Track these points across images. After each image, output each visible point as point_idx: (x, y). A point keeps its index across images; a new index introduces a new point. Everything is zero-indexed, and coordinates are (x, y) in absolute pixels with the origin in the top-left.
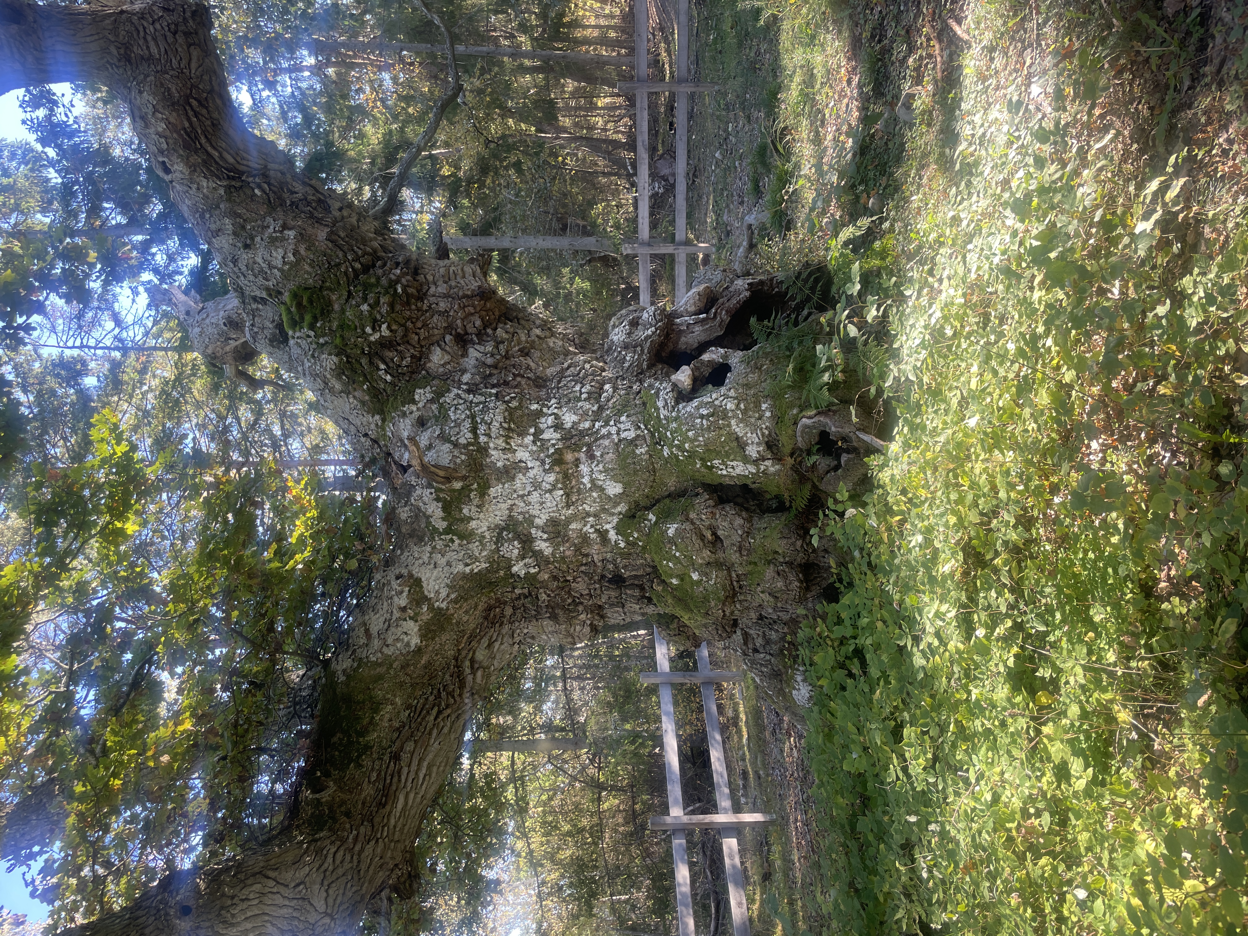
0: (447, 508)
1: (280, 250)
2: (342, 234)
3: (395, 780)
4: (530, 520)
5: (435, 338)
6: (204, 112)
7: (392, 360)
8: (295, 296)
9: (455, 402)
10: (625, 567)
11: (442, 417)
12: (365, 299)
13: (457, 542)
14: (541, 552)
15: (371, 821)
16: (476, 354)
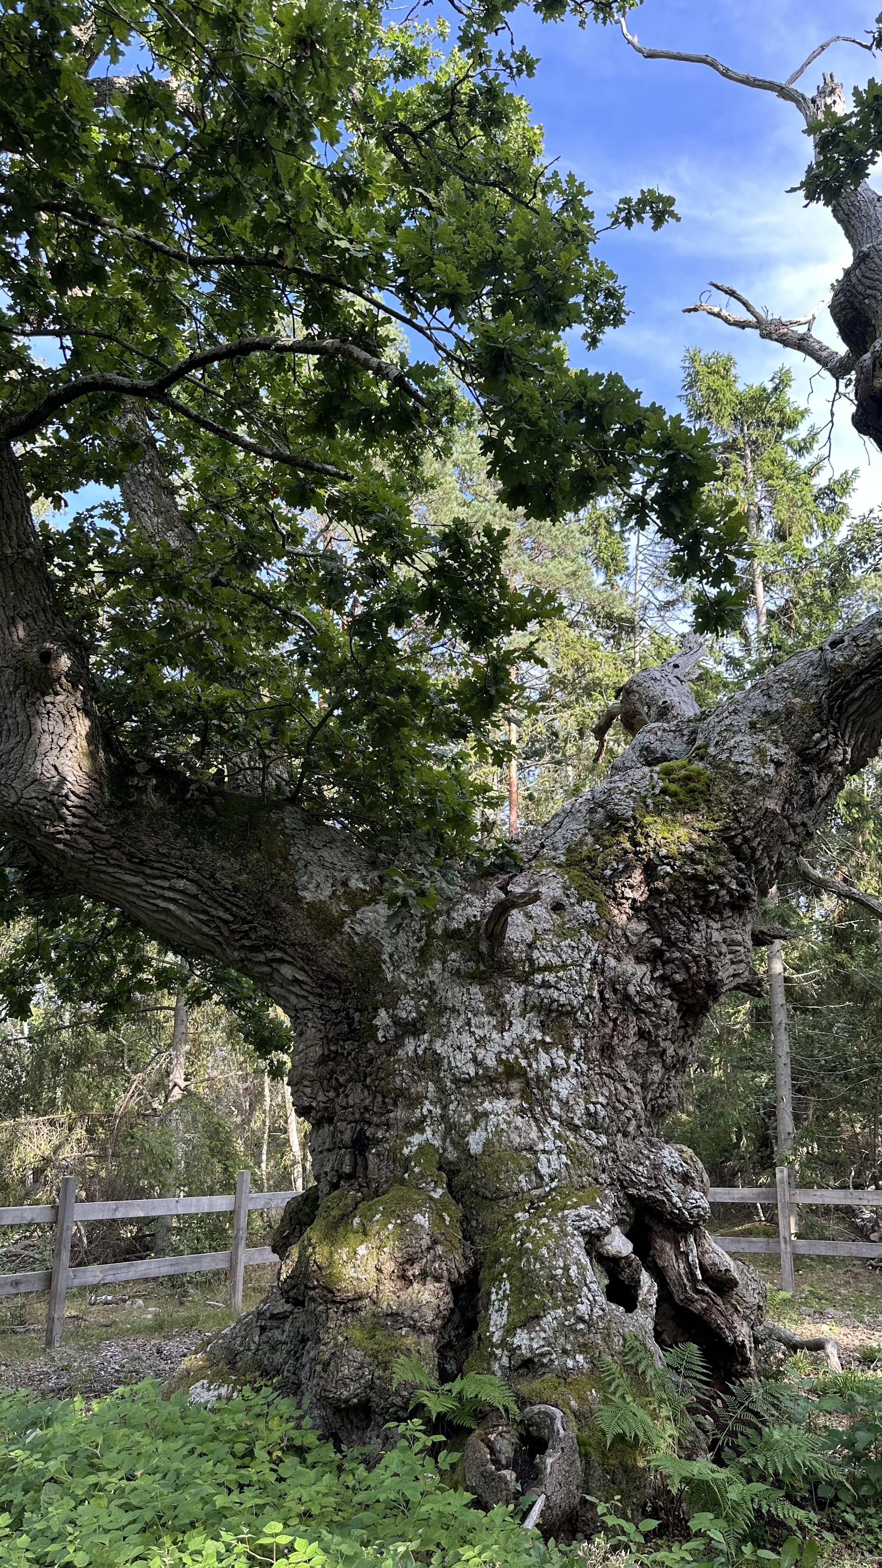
0: (458, 935)
1: (751, 759)
2: (774, 826)
4: (440, 1033)
5: (657, 926)
8: (699, 774)
9: (581, 947)
11: (563, 932)
12: (699, 848)
13: (418, 945)
16: (639, 974)
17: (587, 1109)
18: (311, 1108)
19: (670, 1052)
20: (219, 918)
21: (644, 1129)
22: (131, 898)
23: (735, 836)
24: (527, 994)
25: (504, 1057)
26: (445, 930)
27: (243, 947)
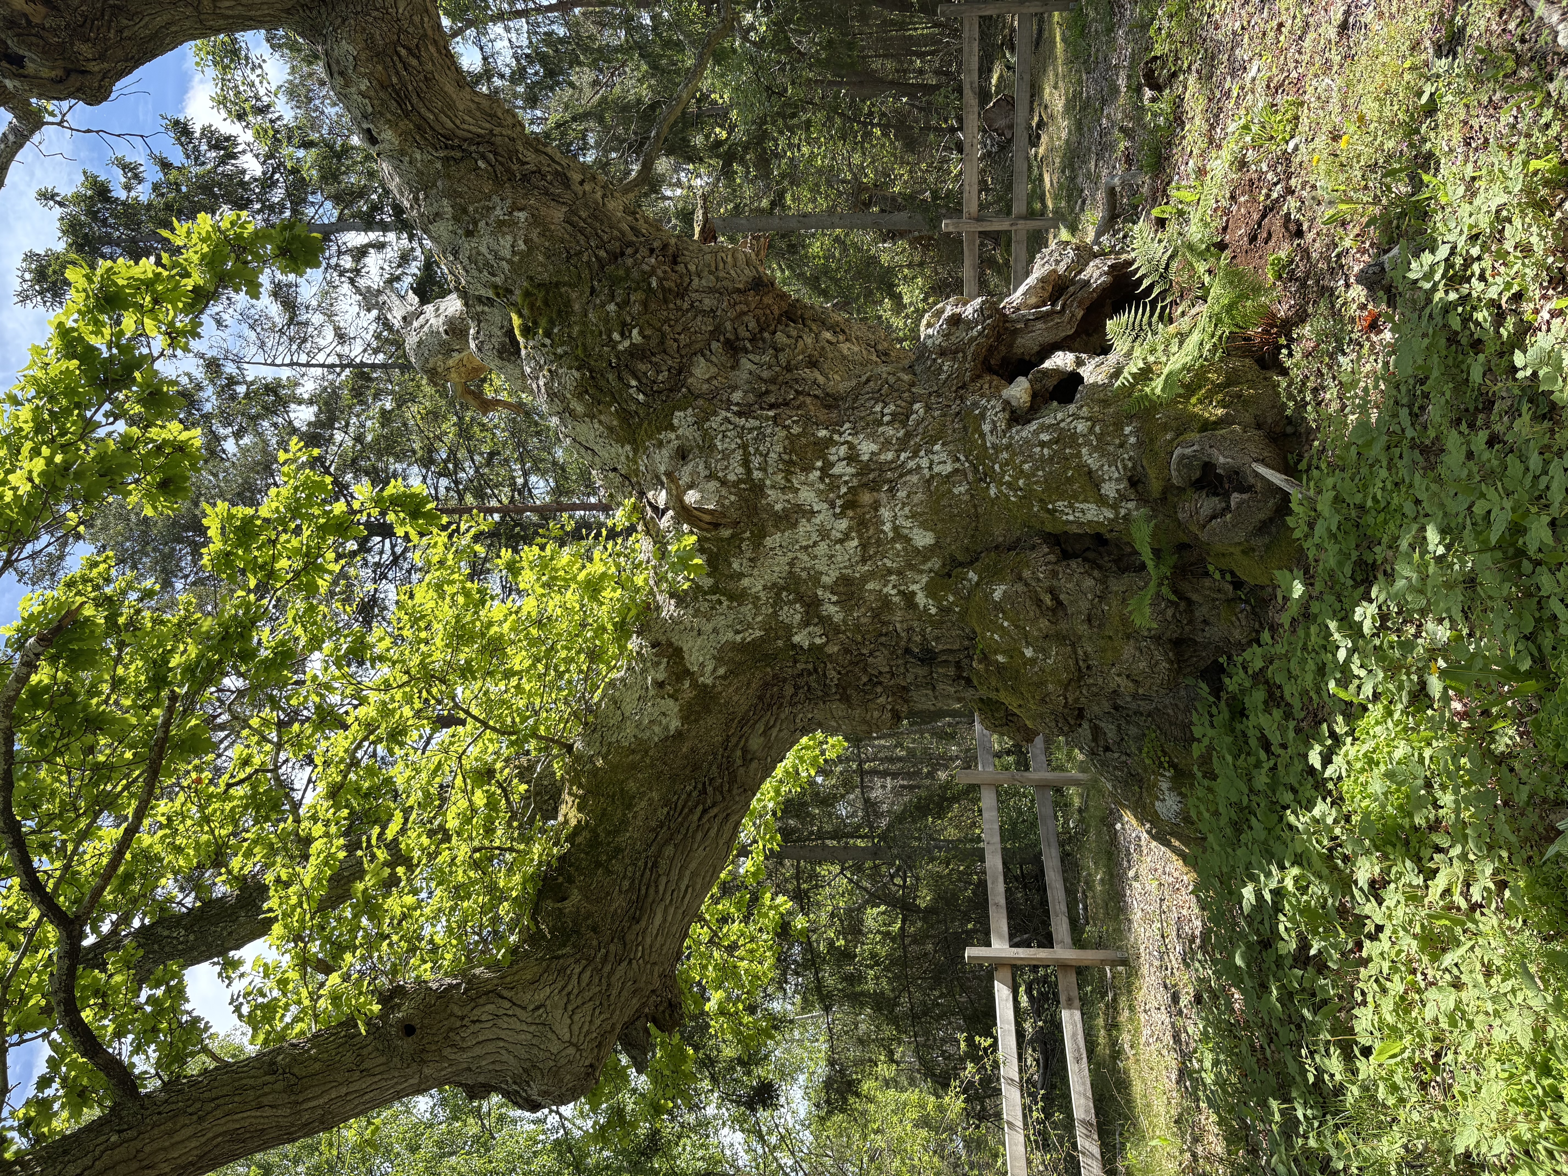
0: (714, 561)
1: (509, 238)
2: (584, 214)
3: (652, 891)
4: (815, 578)
5: (697, 346)
6: (414, 62)
7: (645, 374)
8: (527, 294)
9: (723, 428)
10: (937, 639)
11: (707, 448)
12: (612, 298)
13: (726, 603)
14: (830, 617)
15: (623, 939)
16: (749, 366)
17: (888, 424)
18: (891, 710)
20: (700, 819)
23: (597, 257)
24: (773, 487)
25: (838, 510)
26: (709, 575)
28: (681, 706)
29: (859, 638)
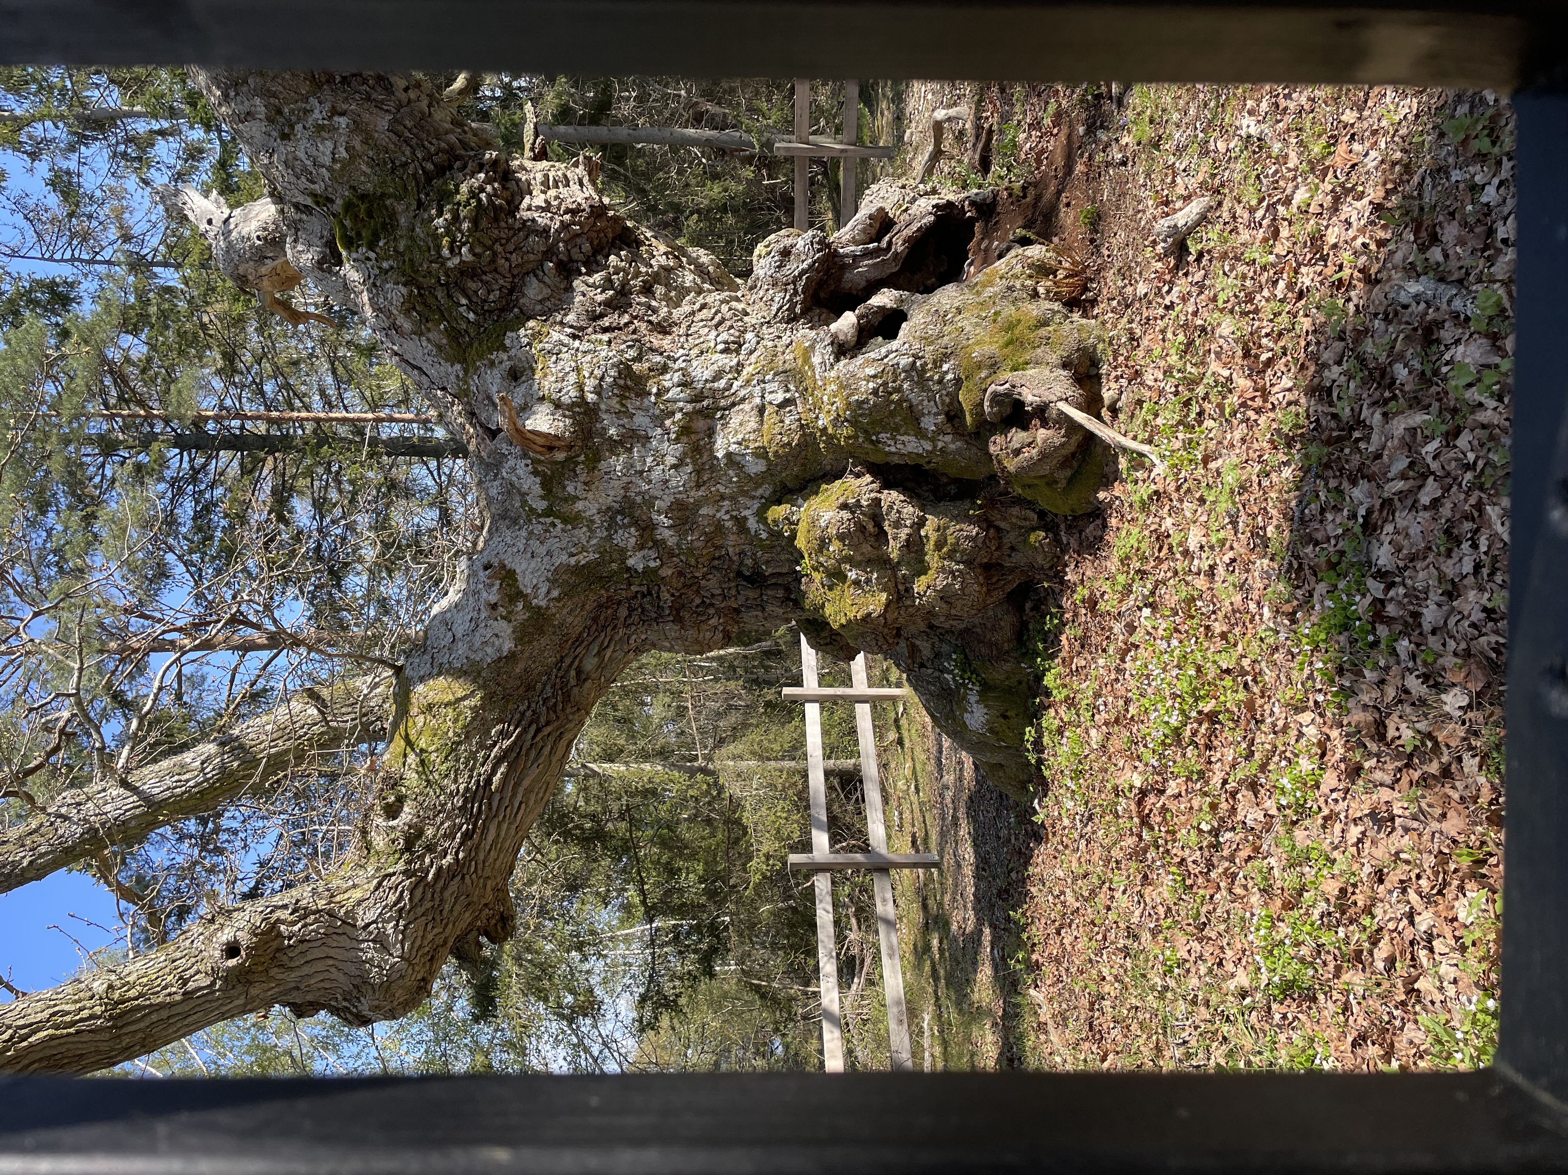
0: (547, 484)
1: (328, 143)
2: (409, 124)
3: (485, 808)
4: (650, 502)
5: (530, 266)
7: (476, 292)
8: (349, 204)
9: (557, 350)
10: (767, 562)
11: (540, 368)
12: (440, 212)
13: (560, 526)
14: (664, 541)
16: (583, 288)
17: (722, 352)
18: (723, 631)
19: (663, 260)
20: (533, 738)
21: (739, 294)
22: (513, 832)
23: (423, 169)
24: (607, 411)
25: (673, 436)
26: (543, 498)
27: (563, 709)
28: (515, 627)
29: (693, 561)
